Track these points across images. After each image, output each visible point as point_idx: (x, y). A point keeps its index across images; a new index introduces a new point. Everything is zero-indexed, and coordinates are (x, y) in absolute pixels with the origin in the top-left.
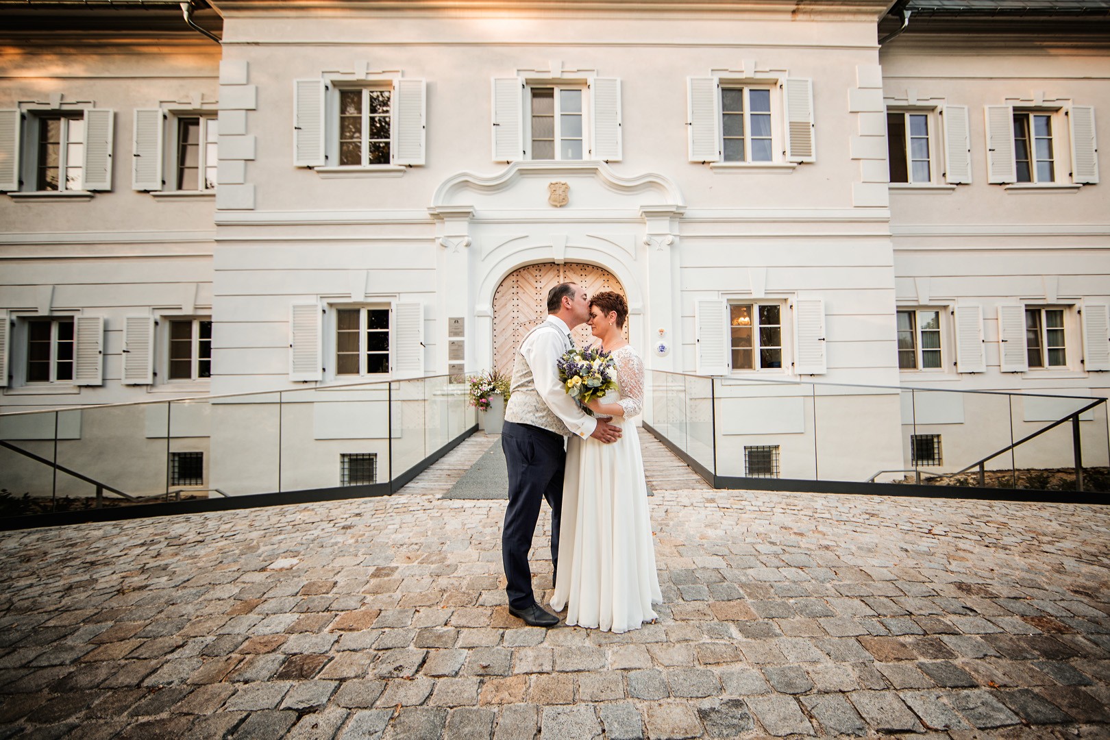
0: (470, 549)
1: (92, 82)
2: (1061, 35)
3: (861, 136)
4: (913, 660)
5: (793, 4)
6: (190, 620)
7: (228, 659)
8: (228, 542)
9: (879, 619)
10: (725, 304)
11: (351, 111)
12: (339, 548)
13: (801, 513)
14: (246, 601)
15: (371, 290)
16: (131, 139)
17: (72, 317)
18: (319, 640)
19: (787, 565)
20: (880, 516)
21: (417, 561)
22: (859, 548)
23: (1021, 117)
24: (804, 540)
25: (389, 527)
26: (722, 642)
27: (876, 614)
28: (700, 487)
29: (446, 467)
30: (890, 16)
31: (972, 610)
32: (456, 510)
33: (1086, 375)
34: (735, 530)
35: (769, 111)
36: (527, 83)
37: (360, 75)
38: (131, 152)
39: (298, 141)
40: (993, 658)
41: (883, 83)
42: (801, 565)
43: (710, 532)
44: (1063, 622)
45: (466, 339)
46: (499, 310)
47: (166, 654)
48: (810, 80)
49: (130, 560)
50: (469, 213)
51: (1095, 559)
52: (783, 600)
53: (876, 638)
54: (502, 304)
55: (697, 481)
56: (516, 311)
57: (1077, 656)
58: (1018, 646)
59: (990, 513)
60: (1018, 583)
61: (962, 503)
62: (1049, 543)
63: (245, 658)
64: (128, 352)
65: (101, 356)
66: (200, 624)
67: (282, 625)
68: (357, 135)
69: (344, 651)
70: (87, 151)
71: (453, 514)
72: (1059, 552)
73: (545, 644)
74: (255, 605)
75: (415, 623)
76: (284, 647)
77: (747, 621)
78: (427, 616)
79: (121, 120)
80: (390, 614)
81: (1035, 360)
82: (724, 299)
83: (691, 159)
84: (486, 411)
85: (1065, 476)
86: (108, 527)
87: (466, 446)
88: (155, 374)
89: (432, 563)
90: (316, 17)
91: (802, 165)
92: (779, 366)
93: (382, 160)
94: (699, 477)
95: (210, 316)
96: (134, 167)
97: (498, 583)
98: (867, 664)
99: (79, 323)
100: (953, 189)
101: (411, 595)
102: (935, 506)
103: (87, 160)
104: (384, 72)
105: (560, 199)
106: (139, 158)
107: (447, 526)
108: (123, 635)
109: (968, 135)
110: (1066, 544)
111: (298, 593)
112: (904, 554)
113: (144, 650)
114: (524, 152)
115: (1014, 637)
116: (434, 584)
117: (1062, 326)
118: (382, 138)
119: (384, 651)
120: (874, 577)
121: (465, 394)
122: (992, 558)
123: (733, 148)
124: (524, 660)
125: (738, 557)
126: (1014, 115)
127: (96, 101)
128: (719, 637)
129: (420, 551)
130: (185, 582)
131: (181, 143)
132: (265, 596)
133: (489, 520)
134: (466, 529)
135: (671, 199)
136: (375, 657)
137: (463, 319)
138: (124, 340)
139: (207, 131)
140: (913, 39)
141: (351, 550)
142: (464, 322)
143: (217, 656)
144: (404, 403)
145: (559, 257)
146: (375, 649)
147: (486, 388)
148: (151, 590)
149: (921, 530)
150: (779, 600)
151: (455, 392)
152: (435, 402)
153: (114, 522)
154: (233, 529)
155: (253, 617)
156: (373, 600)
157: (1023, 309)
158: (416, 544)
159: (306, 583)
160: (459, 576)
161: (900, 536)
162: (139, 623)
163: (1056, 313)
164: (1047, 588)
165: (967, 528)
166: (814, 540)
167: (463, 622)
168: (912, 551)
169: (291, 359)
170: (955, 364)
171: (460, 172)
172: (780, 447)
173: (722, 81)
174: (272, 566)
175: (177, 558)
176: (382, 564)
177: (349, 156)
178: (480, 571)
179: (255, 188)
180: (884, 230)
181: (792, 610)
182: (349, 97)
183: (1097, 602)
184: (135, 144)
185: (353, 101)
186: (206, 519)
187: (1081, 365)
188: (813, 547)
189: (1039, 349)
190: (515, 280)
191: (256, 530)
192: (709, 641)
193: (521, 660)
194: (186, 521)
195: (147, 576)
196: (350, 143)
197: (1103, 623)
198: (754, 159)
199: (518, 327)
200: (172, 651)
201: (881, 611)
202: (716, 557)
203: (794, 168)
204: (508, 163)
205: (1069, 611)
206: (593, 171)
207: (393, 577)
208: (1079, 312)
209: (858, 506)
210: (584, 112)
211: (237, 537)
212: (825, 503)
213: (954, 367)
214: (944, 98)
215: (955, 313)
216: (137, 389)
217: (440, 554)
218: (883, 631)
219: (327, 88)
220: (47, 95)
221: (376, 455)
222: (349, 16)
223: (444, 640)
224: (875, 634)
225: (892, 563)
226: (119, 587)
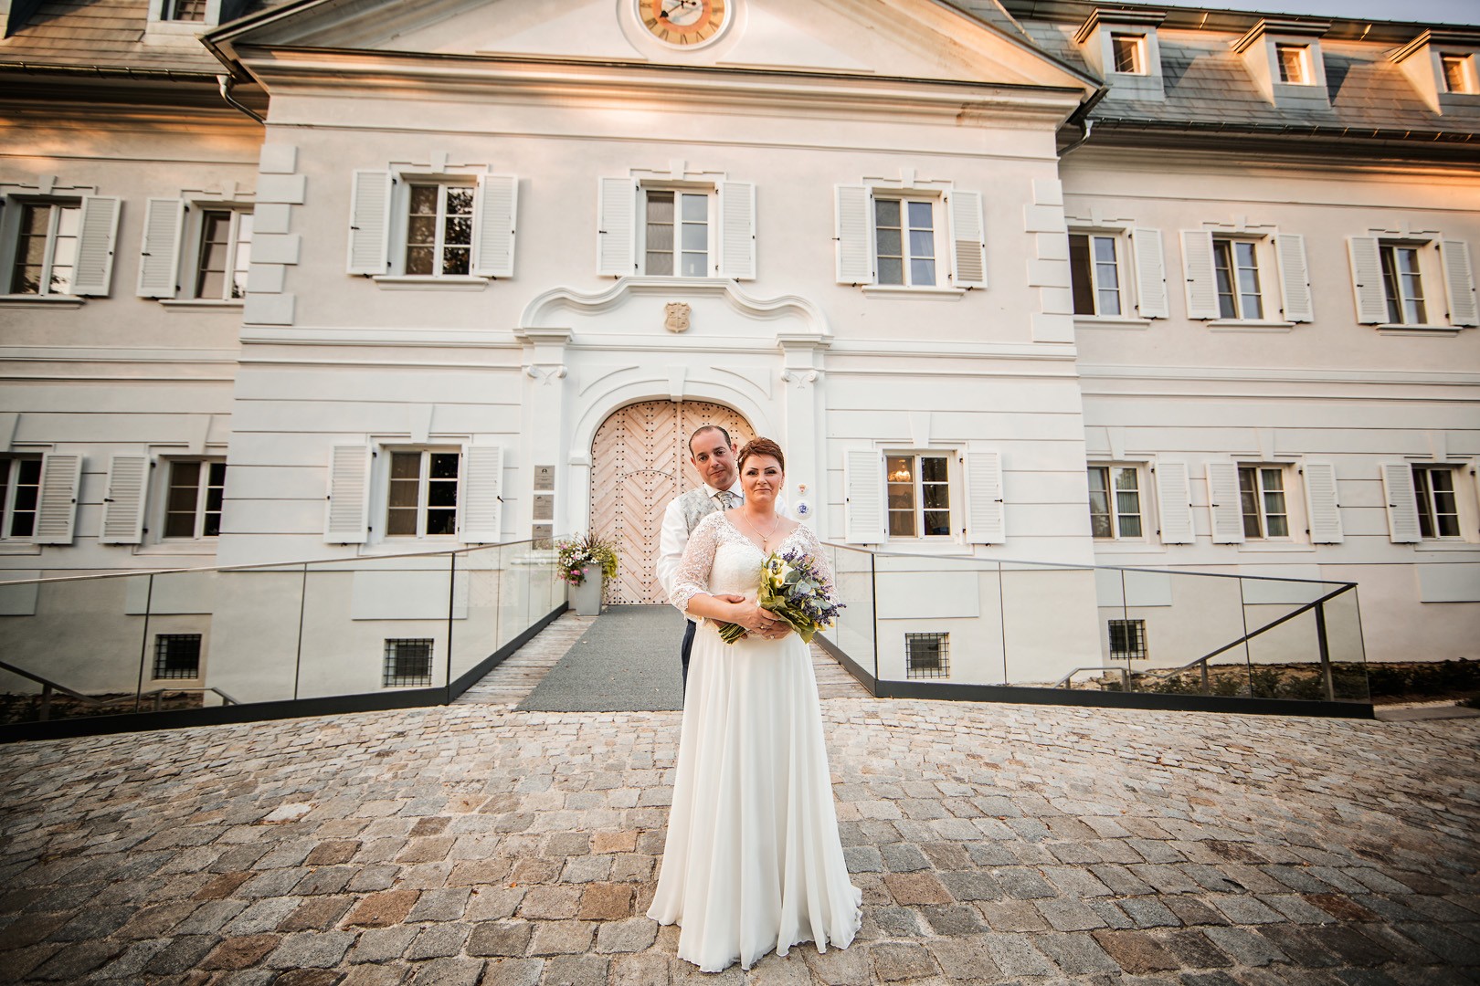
0: (552, 790)
1: (96, 164)
2: (1261, 155)
3: (1040, 259)
4: (1174, 970)
5: (958, 107)
6: (138, 908)
7: (185, 979)
8: (214, 775)
9: (1116, 900)
10: (880, 455)
11: (425, 211)
12: (370, 786)
13: (991, 733)
14: (226, 876)
15: (437, 429)
16: (141, 234)
17: (40, 455)
18: (326, 943)
19: (981, 815)
20: (1092, 737)
21: (478, 809)
22: (1072, 786)
23: (1221, 245)
24: (999, 775)
25: (443, 753)
26: (907, 941)
27: (1112, 893)
28: (857, 695)
29: (524, 663)
30: (1069, 126)
31: (1238, 885)
32: (536, 728)
33: (1313, 548)
34: (908, 760)
35: (932, 227)
36: (642, 185)
37: (436, 168)
38: (139, 250)
39: (354, 243)
40: (1282, 966)
41: (1064, 200)
42: (1001, 813)
43: (875, 763)
44: (1360, 903)
45: (555, 492)
46: (599, 457)
47: (90, 971)
48: (979, 194)
49: (66, 804)
50: (566, 337)
51: (1373, 801)
52: (983, 870)
53: (1117, 933)
54: (603, 450)
55: (853, 686)
56: (620, 459)
57: (1393, 960)
58: (1310, 944)
59: (1228, 733)
60: (1285, 840)
61: (1190, 718)
62: (1311, 776)
63: (211, 977)
64: (112, 501)
65: (74, 506)
66: (151, 916)
67: (274, 918)
68: (430, 239)
69: (362, 963)
70: (82, 247)
71: (531, 733)
72: (1327, 791)
73: (657, 949)
74: (238, 882)
75: (468, 913)
76: (272, 957)
77: (937, 906)
78: (488, 901)
79: (130, 211)
80: (434, 896)
81: (1252, 529)
82: (879, 450)
83: (839, 280)
84: (579, 586)
85: (1296, 674)
86: (46, 749)
87: (551, 632)
88: (145, 531)
89: (499, 811)
90: (387, 99)
91: (971, 291)
92: (948, 533)
93: (461, 270)
94: (855, 681)
95: (224, 457)
96: (141, 268)
97: (590, 844)
98: (1113, 978)
99: (49, 462)
100: (1148, 324)
101: (467, 864)
102: (1157, 723)
103: (80, 257)
104: (466, 165)
105: (679, 323)
106: (148, 257)
107: (521, 752)
108: (30, 936)
109: (1162, 262)
110: (1333, 779)
111: (303, 862)
112: (1130, 795)
113: (57, 965)
114: (636, 265)
115: (1302, 929)
116: (500, 847)
117: (1281, 488)
118: (461, 243)
119: (422, 963)
120: (1099, 832)
121: (552, 563)
122: (1245, 801)
123: (888, 269)
124: (626, 977)
125: (916, 802)
126: (1214, 241)
127: (100, 186)
128: (903, 933)
129: (483, 792)
130: (141, 842)
131: (205, 241)
132: (256, 867)
133: (579, 744)
134: (547, 757)
135: (815, 327)
136: (406, 974)
137: (553, 467)
138: (108, 485)
139: (240, 229)
140: (1096, 152)
141: (386, 791)
142: (554, 472)
143: (168, 974)
144: (473, 573)
145: (676, 392)
146: (408, 960)
147: (579, 556)
148: (89, 856)
149: (1147, 759)
150: (978, 871)
151: (540, 560)
152: (512, 573)
153: (57, 741)
154: (224, 755)
155: (232, 901)
156: (411, 874)
157: (1236, 467)
158: (478, 781)
159: (317, 844)
160: (537, 832)
161: (1122, 767)
162: (60, 913)
163: (1273, 473)
164: (1325, 847)
165: (1204, 754)
166: (1013, 775)
167: (539, 910)
168: (1142, 790)
169: (327, 515)
170: (1159, 532)
171: (556, 287)
172: (950, 635)
173: (875, 191)
174: (271, 817)
175: (140, 800)
176: (429, 813)
177: (418, 263)
178: (564, 825)
179: (296, 300)
180: (1070, 370)
181: (997, 887)
182: (423, 194)
183: (1394, 868)
184: (144, 240)
185: (427, 200)
186: (189, 738)
187: (1306, 535)
188: (1012, 785)
189: (1256, 516)
190: (621, 421)
191: (256, 757)
192: (889, 940)
193: (622, 976)
194: (160, 741)
195: (87, 831)
196: (421, 248)
197: (1411, 903)
198: (914, 282)
199: (623, 479)
200: (101, 966)
201: (1119, 888)
202: (886, 802)
203: (962, 294)
204: (616, 278)
205: (1362, 884)
206: (720, 291)
207: (443, 835)
208: (1300, 472)
209: (1062, 723)
210: (711, 221)
211: (229, 768)
212: (1019, 718)
213: (1157, 536)
214: (1133, 220)
215: (1156, 471)
216: (119, 549)
217: (511, 797)
218: (1125, 921)
219: (395, 181)
220: (36, 177)
221: (432, 641)
222: (427, 98)
223: (511, 942)
224: (1116, 927)
225: (1119, 809)
226: (41, 851)
